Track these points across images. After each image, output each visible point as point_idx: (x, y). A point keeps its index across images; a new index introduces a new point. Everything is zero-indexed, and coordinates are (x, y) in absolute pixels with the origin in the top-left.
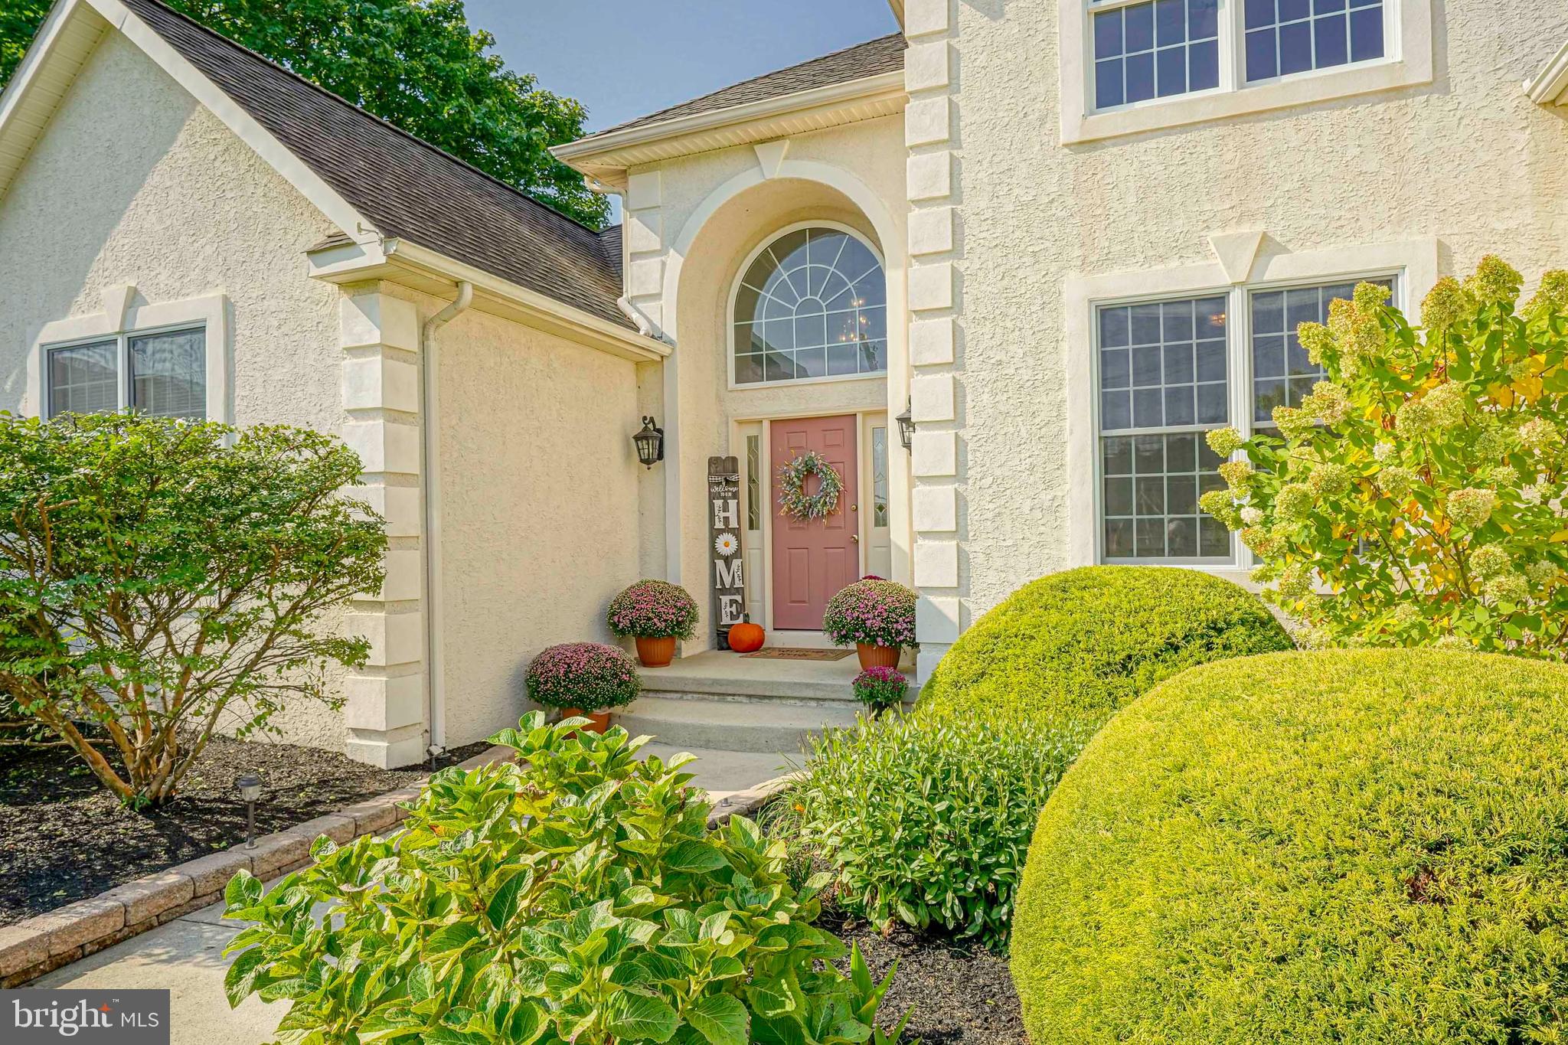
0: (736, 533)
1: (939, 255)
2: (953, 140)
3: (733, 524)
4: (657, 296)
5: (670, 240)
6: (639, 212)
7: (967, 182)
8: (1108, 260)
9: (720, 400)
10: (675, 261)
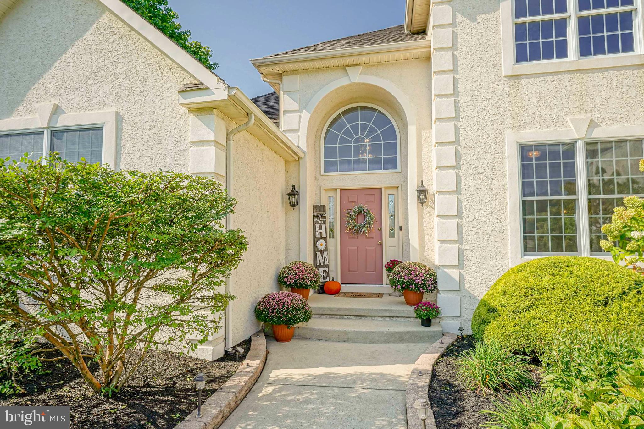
0: (325, 239)
1: (448, 119)
2: (454, 70)
3: (324, 236)
4: (297, 131)
5: (304, 106)
6: (289, 92)
7: (461, 88)
8: (524, 125)
9: (316, 179)
10: (306, 116)
